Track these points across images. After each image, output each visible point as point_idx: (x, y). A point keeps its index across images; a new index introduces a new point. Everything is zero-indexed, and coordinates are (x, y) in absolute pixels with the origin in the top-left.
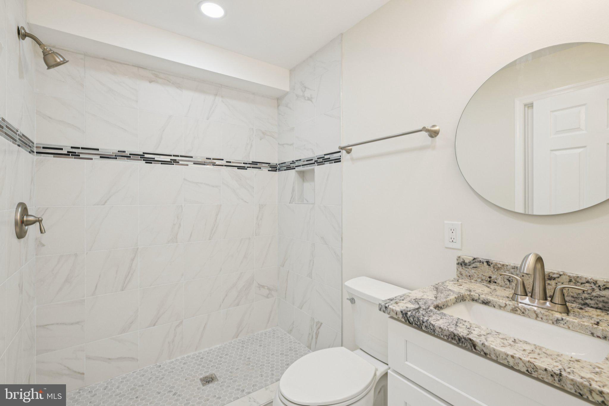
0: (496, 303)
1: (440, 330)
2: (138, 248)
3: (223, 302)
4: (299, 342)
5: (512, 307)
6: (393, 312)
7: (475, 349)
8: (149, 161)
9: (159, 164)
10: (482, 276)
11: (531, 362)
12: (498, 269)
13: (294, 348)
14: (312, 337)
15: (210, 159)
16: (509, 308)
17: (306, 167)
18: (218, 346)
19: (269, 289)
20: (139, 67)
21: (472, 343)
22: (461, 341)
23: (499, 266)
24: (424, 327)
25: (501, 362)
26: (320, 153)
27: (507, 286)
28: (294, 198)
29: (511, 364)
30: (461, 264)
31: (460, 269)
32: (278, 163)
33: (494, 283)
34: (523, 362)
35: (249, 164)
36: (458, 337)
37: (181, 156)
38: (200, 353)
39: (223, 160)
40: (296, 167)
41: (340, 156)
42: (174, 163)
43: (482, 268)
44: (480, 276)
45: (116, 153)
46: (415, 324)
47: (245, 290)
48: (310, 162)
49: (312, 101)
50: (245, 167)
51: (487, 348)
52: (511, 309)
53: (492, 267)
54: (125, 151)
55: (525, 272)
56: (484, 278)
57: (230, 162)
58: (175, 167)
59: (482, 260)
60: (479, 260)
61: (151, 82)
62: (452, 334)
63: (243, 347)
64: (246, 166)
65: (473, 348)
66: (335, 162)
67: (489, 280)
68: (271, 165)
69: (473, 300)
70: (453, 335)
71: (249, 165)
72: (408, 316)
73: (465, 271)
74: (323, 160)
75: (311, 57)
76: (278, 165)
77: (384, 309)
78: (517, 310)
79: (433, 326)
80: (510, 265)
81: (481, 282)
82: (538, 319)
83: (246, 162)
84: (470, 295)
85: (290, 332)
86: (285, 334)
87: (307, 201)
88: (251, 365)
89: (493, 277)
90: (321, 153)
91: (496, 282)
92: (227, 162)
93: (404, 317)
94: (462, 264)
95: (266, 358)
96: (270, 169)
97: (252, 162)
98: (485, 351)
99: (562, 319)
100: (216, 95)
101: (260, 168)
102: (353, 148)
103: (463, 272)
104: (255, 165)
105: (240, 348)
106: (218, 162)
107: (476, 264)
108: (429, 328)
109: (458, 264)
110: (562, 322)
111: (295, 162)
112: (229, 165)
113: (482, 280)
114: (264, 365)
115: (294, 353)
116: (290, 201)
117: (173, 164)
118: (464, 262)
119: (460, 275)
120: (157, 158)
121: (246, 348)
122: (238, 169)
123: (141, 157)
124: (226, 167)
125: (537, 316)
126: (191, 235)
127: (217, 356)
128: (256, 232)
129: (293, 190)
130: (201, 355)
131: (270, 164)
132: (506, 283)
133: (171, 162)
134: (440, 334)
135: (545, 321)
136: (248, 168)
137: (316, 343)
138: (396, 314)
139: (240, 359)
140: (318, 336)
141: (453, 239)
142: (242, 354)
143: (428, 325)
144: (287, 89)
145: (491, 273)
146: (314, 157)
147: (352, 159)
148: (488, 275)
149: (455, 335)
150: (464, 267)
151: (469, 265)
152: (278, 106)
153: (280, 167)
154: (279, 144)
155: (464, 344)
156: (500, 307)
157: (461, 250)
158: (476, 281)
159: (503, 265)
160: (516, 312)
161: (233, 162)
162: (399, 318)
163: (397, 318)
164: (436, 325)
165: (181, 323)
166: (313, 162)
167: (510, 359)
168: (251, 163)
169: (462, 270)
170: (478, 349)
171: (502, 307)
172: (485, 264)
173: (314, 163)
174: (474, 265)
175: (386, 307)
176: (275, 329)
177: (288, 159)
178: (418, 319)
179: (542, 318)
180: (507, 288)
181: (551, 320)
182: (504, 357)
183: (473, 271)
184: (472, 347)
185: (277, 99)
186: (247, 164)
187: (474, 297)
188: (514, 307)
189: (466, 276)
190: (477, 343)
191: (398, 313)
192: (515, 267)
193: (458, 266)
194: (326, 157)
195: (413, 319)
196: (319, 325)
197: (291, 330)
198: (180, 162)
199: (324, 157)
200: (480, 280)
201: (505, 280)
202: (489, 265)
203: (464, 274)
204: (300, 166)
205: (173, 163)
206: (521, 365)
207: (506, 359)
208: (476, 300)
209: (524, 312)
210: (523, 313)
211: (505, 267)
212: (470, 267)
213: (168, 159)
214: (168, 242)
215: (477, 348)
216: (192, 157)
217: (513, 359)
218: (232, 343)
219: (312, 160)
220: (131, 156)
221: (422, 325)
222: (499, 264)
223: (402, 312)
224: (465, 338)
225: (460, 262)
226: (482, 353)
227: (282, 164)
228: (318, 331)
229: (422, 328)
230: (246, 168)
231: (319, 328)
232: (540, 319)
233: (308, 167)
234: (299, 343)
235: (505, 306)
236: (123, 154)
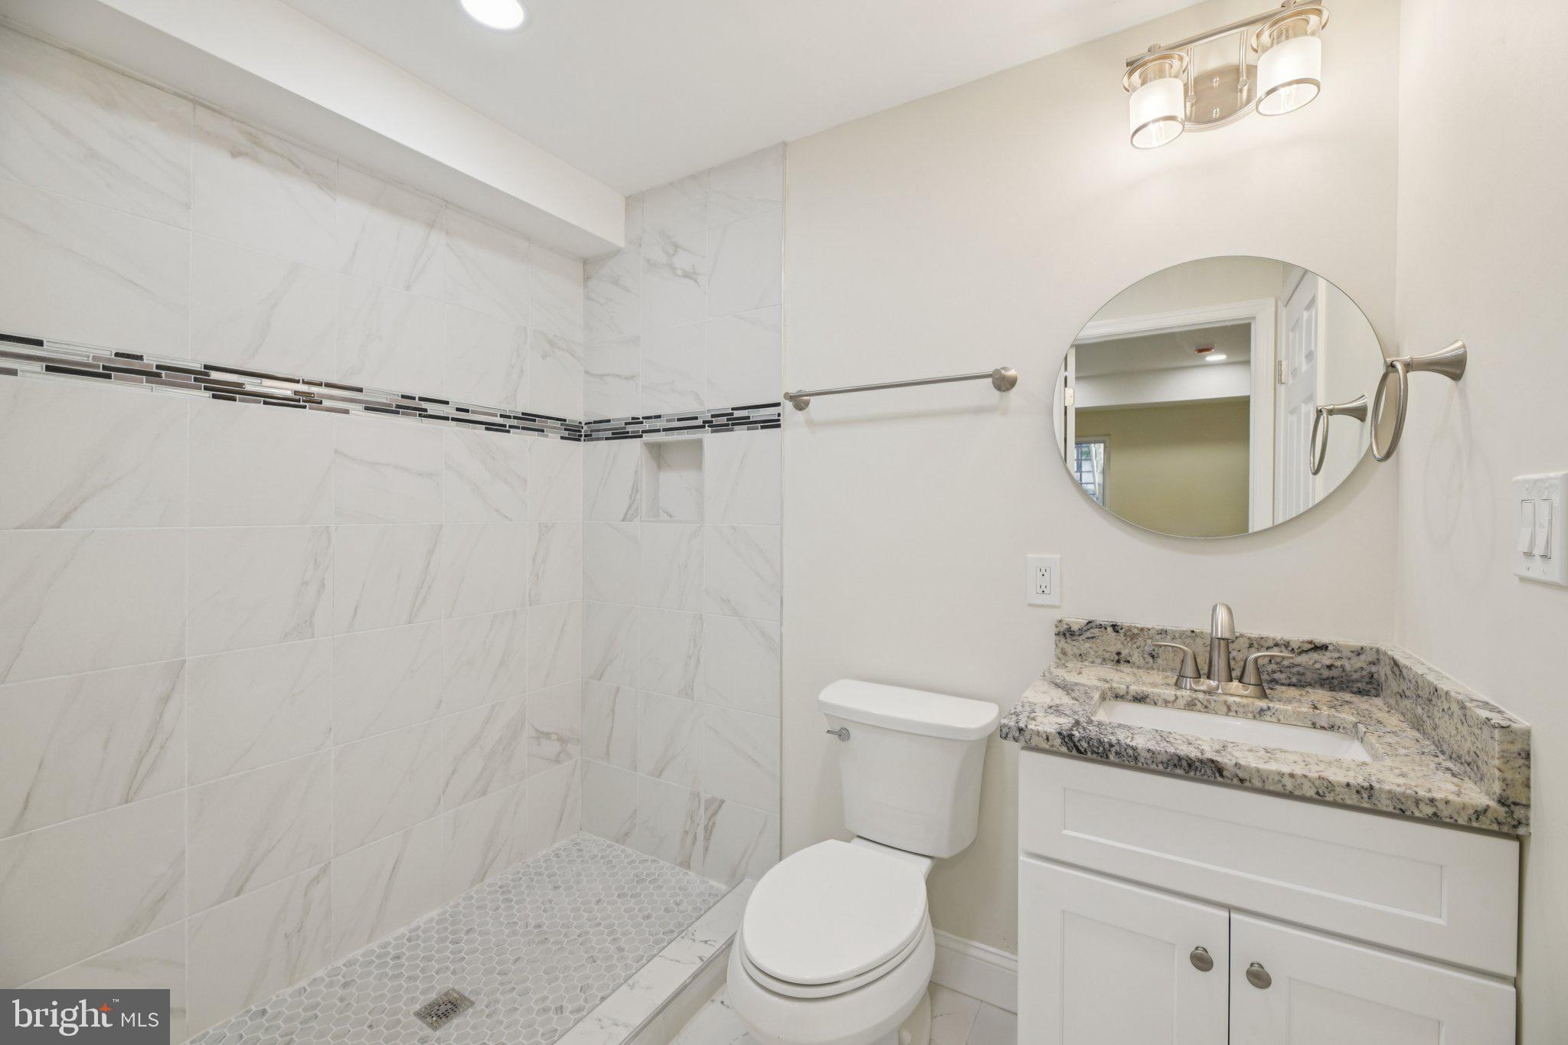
0: (1160, 696)
1: (1148, 755)
2: (185, 661)
3: (444, 792)
4: (654, 858)
5: (1187, 701)
6: (1039, 736)
7: (1221, 775)
8: (225, 393)
9: (259, 402)
10: (1104, 653)
11: (1323, 778)
12: (1134, 637)
13: (647, 874)
14: (695, 838)
15: (414, 398)
16: (1181, 702)
17: (678, 434)
18: (434, 914)
19: (562, 740)
20: (196, 102)
21: (1216, 767)
22: (1193, 767)
23: (1135, 631)
24: (1114, 754)
25: (1272, 788)
26: (722, 402)
27: (1149, 666)
28: (637, 509)
29: (1289, 787)
30: (1064, 635)
31: (1063, 644)
32: (583, 420)
33: (1125, 664)
34: (1310, 780)
35: (515, 418)
36: (1187, 761)
37: (328, 385)
38: (384, 946)
39: (447, 403)
40: (643, 432)
41: (779, 415)
42: (307, 404)
43: (1104, 638)
44: (1100, 653)
45: (110, 360)
46: (1093, 752)
47: (504, 750)
48: (688, 423)
49: (696, 281)
50: (505, 426)
51: (1245, 770)
52: (1186, 703)
53: (1122, 635)
54: (142, 356)
55: (1219, 636)
56: (1107, 655)
57: (467, 411)
58: (308, 414)
59: (1103, 623)
60: (1098, 623)
61: (236, 154)
62: (1175, 757)
63: (509, 900)
64: (508, 422)
65: (1217, 775)
66: (762, 427)
67: (1116, 658)
68: (567, 425)
69: (1117, 697)
70: (1177, 758)
71: (515, 422)
72: (1076, 740)
73: (1070, 647)
74: (728, 420)
75: (693, 177)
76: (583, 425)
77: (1017, 734)
78: (1195, 705)
79: (1134, 749)
80: (1153, 628)
81: (1102, 664)
82: (1231, 714)
83: (508, 414)
84: (1111, 689)
85: (623, 838)
86: (609, 846)
87: (671, 516)
88: (552, 940)
89: (1125, 652)
90: (724, 404)
91: (1129, 662)
92: (458, 409)
93: (1066, 743)
94: (1067, 633)
95: (586, 915)
96: (566, 434)
97: (523, 414)
98: (1241, 775)
99: (1269, 708)
100: (431, 226)
101: (543, 431)
102: (813, 399)
103: (1068, 648)
104: (530, 422)
105: (503, 906)
106: (433, 409)
107: (1092, 631)
108: (1125, 754)
109: (1058, 634)
110: (1269, 713)
111: (641, 420)
112: (463, 417)
113: (1104, 660)
114: (587, 933)
115: (652, 886)
116: (626, 514)
117: (305, 407)
118: (1069, 630)
119: (1060, 656)
120: (251, 385)
121: (517, 902)
122: (487, 429)
123: (196, 380)
124: (455, 422)
125: (1229, 709)
126: (356, 611)
127: (443, 940)
128: (530, 595)
129: (635, 489)
130: (389, 949)
131: (565, 420)
132: (1147, 660)
133: (299, 401)
134: (1149, 762)
135: (1240, 715)
136: (512, 430)
137: (706, 849)
138: (1047, 739)
139: (514, 933)
140: (711, 833)
141: (1043, 588)
142: (515, 920)
143: (1123, 750)
144: (621, 243)
145: (1120, 646)
146: (703, 412)
147: (810, 423)
148: (1114, 649)
149: (1180, 759)
150: (1069, 640)
151: (1080, 635)
152: (587, 278)
153: (591, 431)
154: (586, 372)
155: (1200, 771)
156: (1166, 702)
157: (1059, 607)
158: (1093, 662)
159: (1142, 630)
160: (1194, 708)
161: (474, 412)
162: (1052, 746)
163: (1047, 747)
164: (1140, 746)
165: (325, 870)
166: (699, 422)
167: (1287, 781)
168: (521, 416)
169: (1066, 646)
170: (1228, 775)
171: (1169, 702)
172: (1110, 629)
173: (704, 427)
174: (1088, 634)
175: (1021, 730)
176: (579, 841)
177: (619, 412)
178: (1100, 742)
179: (1236, 712)
180: (1148, 669)
181: (1252, 712)
182: (1277, 778)
183: (1087, 645)
184: (1214, 773)
185: (584, 262)
186: (509, 417)
187: (1118, 691)
188: (1190, 699)
189: (1074, 655)
190: (1226, 764)
191: (1050, 738)
192: (1162, 630)
193: (1058, 638)
194: (737, 414)
195: (1088, 743)
196: (716, 806)
197: (626, 834)
198: (326, 403)
199: (732, 414)
200: (1099, 660)
201: (1146, 656)
202: (1117, 632)
203: (1070, 653)
204: (658, 431)
205: (302, 403)
206: (1307, 785)
207: (1280, 781)
208: (1122, 697)
209: (1208, 705)
210: (1206, 707)
211: (1146, 633)
212: (1081, 638)
213: (286, 390)
214: (286, 636)
215: (1225, 773)
216: (360, 390)
217: (1292, 780)
218: (471, 898)
219: (696, 418)
220: (163, 373)
221: (1110, 751)
222: (1135, 627)
223: (1060, 734)
224: (1201, 761)
225: (1062, 630)
226: (1236, 781)
227: (595, 422)
228: (712, 821)
229: (1107, 757)
230: (507, 428)
231: (715, 813)
232: (1234, 714)
233: (683, 433)
234: (653, 861)
235: (1175, 701)
236: (135, 365)
